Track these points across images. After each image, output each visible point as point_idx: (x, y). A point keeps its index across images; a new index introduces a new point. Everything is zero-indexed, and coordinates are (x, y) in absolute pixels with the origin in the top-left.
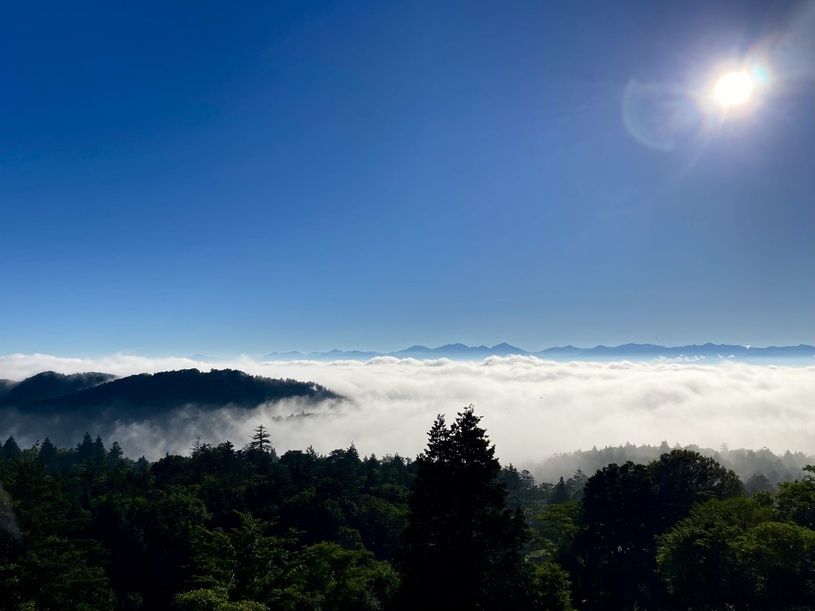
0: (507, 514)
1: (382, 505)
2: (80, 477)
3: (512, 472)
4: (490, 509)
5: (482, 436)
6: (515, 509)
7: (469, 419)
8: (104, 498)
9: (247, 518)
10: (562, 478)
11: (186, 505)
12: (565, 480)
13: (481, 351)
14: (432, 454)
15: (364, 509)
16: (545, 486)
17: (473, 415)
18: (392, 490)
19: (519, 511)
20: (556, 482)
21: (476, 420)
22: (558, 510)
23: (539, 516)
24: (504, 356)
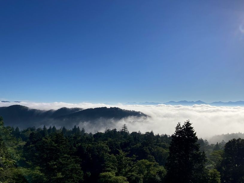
0: (200, 153)
1: (161, 149)
2: (73, 138)
3: (201, 140)
4: (194, 152)
5: (192, 129)
6: (202, 152)
7: (188, 124)
8: (80, 144)
9: (121, 151)
10: (217, 143)
11: (103, 147)
12: (218, 143)
13: (192, 103)
14: (176, 134)
15: (155, 150)
16: (212, 145)
17: (189, 123)
18: (164, 145)
19: (204, 152)
20: (216, 144)
21: (190, 124)
22: (216, 152)
23: (210, 154)
24: (199, 104)
